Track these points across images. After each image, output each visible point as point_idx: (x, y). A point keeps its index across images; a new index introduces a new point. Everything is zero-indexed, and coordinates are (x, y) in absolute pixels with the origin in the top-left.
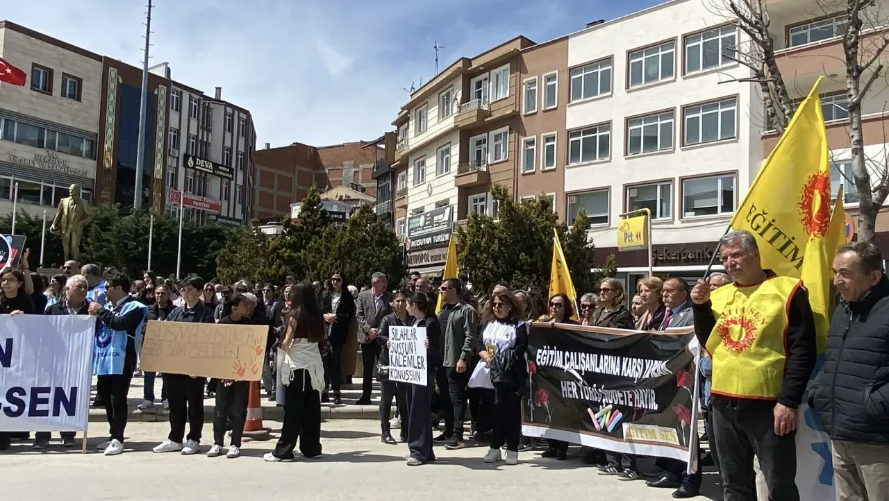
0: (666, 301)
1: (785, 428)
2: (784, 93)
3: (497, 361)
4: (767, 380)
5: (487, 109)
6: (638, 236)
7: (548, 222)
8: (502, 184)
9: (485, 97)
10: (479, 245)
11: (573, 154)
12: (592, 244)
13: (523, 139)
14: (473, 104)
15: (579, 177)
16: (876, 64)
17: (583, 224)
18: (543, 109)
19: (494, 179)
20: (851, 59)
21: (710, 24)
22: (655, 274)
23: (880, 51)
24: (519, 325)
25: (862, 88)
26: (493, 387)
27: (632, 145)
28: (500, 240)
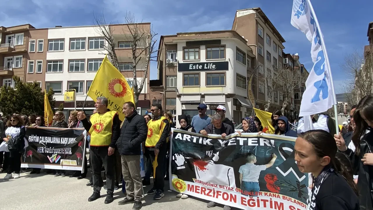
0: (78, 118)
1: (111, 154)
2: (117, 60)
3: (11, 141)
4: (106, 141)
5: (13, 48)
6: (71, 98)
7: (37, 91)
8: (18, 76)
9: (12, 43)
10: (6, 98)
11: (49, 69)
12: (55, 100)
13: (28, 61)
14: (7, 45)
15: (51, 77)
16: (140, 57)
17: (51, 93)
18: (37, 51)
19: (15, 74)
20: (134, 54)
21: (96, 36)
22: (76, 110)
23: (141, 53)
24: (22, 128)
25: (136, 62)
26: (8, 151)
27: (71, 68)
28: (16, 96)
